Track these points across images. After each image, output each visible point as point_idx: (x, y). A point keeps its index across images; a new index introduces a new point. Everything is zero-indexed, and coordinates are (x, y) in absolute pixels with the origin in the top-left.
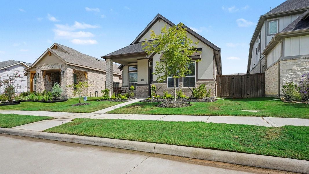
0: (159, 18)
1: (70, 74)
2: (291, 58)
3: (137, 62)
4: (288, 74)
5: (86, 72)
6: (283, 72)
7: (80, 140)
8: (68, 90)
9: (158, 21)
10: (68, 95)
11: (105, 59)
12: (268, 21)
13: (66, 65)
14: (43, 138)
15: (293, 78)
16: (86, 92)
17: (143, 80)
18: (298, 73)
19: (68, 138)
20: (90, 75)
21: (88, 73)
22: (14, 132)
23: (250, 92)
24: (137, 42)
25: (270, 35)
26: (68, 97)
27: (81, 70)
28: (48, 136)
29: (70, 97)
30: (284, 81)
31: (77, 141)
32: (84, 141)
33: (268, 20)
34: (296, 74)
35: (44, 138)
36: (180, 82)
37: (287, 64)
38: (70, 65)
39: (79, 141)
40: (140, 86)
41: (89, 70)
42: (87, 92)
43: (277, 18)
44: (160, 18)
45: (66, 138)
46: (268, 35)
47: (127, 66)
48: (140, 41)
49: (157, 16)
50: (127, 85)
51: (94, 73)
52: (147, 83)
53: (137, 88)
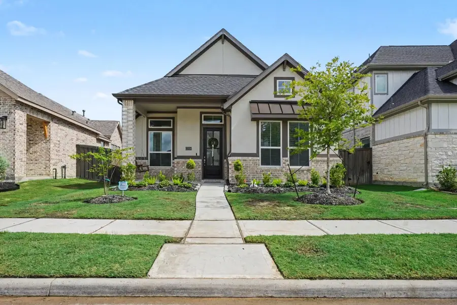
0: (223, 37)
1: (21, 124)
2: (441, 132)
3: (176, 112)
4: (438, 154)
5: (47, 123)
6: (432, 150)
7: (435, 289)
8: (16, 163)
9: (220, 42)
10: (16, 175)
11: (119, 100)
12: (375, 74)
13: (14, 103)
14: (316, 296)
15: (443, 159)
16: (44, 167)
17: (188, 149)
18: (450, 153)
19: (398, 290)
20: (54, 129)
21: (52, 124)
22: (196, 289)
23: (353, 176)
24: (177, 74)
25: (377, 94)
26: (16, 179)
27: (40, 117)
28: (332, 291)
29: (20, 178)
30: (434, 163)
31: (427, 293)
32: (446, 291)
33: (374, 72)
34: (447, 155)
35: (323, 296)
36: (283, 157)
37: (437, 140)
38: (22, 104)
39: (434, 292)
40: (183, 160)
41: (53, 118)
42: (47, 167)
43: (386, 72)
44: (225, 36)
45: (392, 290)
46: (376, 94)
47: (146, 118)
48: (182, 73)
49: (220, 32)
50: (145, 156)
51: (61, 127)
52: (198, 155)
53: (178, 163)
